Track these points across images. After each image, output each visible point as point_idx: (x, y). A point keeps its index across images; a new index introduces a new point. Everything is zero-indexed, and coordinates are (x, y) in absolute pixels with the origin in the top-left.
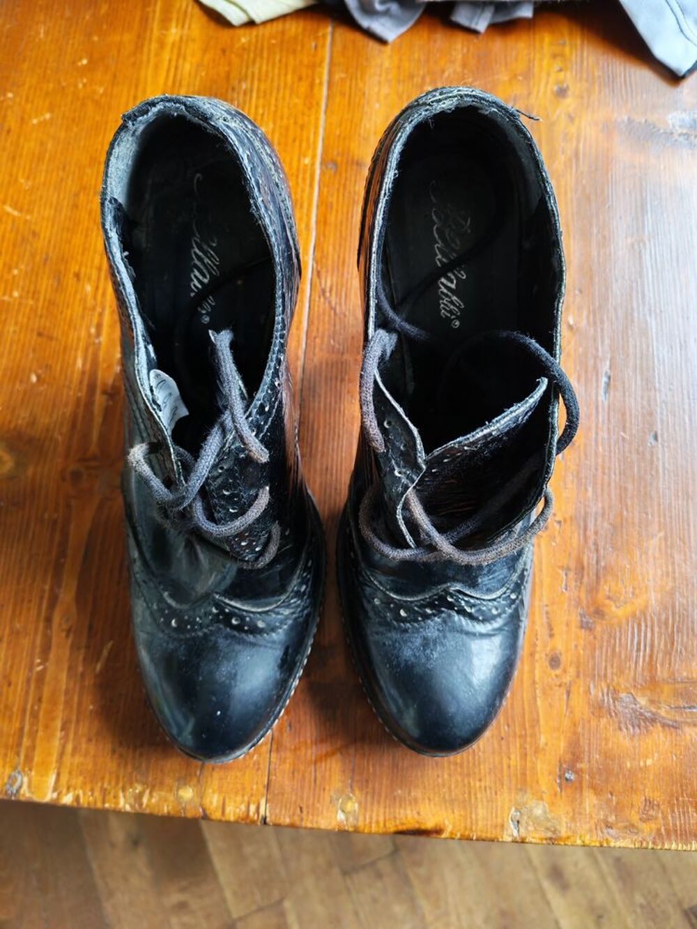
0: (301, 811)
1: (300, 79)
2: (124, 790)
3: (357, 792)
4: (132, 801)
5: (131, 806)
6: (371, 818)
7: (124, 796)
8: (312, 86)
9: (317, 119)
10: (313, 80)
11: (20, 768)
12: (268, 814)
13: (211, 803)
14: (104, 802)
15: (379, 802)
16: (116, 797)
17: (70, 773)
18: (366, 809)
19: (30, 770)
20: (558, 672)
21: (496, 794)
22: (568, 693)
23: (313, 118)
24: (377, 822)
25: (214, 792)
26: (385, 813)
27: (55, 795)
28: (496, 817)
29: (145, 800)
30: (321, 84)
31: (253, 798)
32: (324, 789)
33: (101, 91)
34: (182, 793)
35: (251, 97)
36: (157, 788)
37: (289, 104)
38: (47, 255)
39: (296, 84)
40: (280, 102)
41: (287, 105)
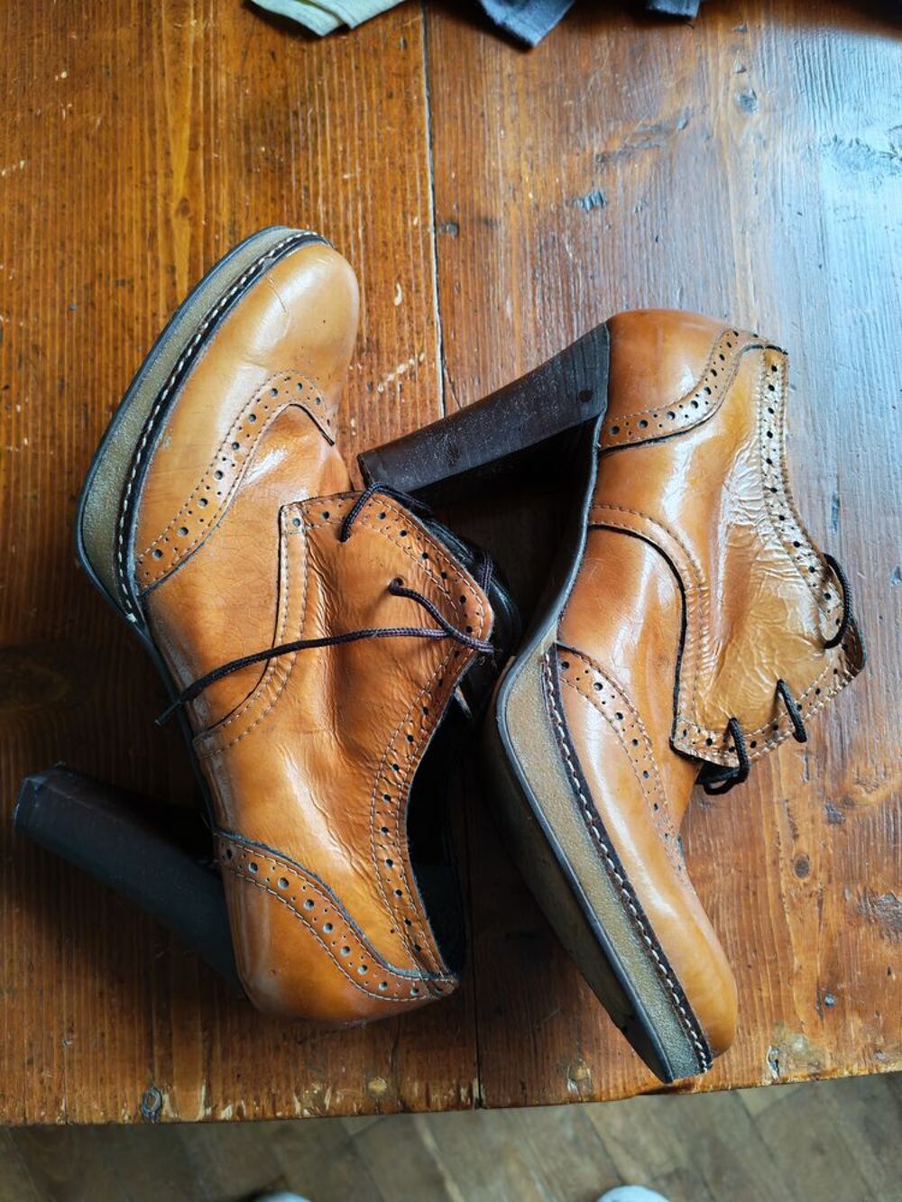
0: (523, 1088)
1: (390, 96)
2: (298, 1093)
3: (587, 1055)
4: (311, 1104)
5: (310, 1109)
6: (608, 1083)
7: (300, 1101)
8: (408, 107)
9: (422, 157)
10: (408, 94)
11: (156, 1084)
12: (483, 1096)
13: (411, 1093)
14: (275, 1113)
15: (615, 1064)
16: (290, 1102)
17: (224, 1080)
18: (600, 1073)
19: (171, 1085)
20: (807, 879)
21: (749, 1034)
22: (820, 903)
23: (415, 155)
24: (616, 1087)
25: (413, 1080)
26: (623, 1075)
27: (209, 1111)
28: (752, 1060)
29: (327, 1102)
30: (420, 102)
31: (463, 1081)
32: (548, 1058)
33: (98, 122)
34: (372, 1086)
35: (324, 126)
36: (340, 1085)
37: (379, 134)
38: (62, 380)
39: (384, 103)
40: (366, 132)
41: (376, 135)
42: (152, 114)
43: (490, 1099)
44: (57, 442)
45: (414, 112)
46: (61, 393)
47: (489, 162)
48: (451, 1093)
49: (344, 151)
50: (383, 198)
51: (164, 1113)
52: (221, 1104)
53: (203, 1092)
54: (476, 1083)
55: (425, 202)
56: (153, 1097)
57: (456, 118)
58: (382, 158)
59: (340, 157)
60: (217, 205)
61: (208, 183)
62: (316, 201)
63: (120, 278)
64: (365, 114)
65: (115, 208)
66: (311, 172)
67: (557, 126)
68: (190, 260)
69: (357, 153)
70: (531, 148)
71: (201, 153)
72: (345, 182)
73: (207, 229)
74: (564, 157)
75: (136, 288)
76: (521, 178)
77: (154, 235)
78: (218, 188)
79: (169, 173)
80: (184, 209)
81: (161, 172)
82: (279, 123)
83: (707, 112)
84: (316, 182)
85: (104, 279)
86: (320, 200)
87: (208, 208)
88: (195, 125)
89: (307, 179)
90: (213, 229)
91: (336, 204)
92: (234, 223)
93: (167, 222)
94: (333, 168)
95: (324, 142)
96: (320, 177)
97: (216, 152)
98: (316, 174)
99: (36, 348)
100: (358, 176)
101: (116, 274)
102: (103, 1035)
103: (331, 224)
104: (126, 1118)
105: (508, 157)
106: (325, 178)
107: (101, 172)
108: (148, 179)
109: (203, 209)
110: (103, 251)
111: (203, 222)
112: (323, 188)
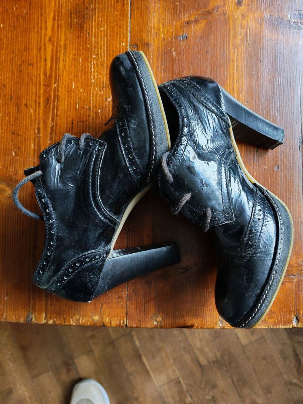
0: (140, 322)
1: (118, 2)
2: (72, 318)
3: (161, 314)
4: (76, 321)
5: (75, 323)
6: (167, 323)
7: (72, 320)
8: (123, 5)
9: (127, 22)
11: (31, 312)
12: (128, 324)
13: (106, 321)
14: (65, 323)
15: (169, 317)
16: (69, 320)
17: (51, 312)
18: (164, 320)
19: (35, 313)
21: (214, 312)
24: (169, 325)
25: (106, 317)
26: (172, 321)
27: (46, 321)
28: (214, 320)
29: (80, 321)
30: (127, 4)
31: (122, 318)
32: (148, 314)
33: (25, 11)
34: (94, 318)
35: (95, 12)
36: (84, 316)
37: (113, 15)
38: (11, 96)
39: (116, 4)
40: (109, 14)
41: (112, 15)
42: (42, 9)
43: (130, 325)
44: (9, 115)
45: (125, 7)
46: (11, 99)
47: (149, 24)
48: (118, 322)
49: (102, 21)
50: (113, 36)
51: (33, 320)
52: (49, 319)
53: (44, 315)
54: (125, 319)
55: (127, 38)
56: (30, 316)
57: (139, 9)
58: (113, 23)
59: (100, 23)
60: (60, 39)
61: (58, 31)
62: (91, 37)
63: (30, 63)
64: (109, 8)
65: (29, 40)
66: (90, 27)
67: (173, 11)
68: (51, 57)
69: (106, 21)
70: (163, 19)
71: (56, 21)
72: (101, 31)
73: (57, 47)
74: (175, 22)
75: (34, 66)
76: (159, 29)
77: (40, 48)
78: (61, 33)
79: (46, 29)
80: (50, 40)
81: (43, 28)
82: (81, 11)
83: (225, 6)
84: (92, 31)
85: (25, 63)
86: (93, 37)
87: (58, 40)
88: (55, 12)
89: (89, 30)
90: (59, 47)
91: (98, 38)
92: (65, 45)
93: (45, 44)
94: (98, 26)
95: (95, 18)
96: (93, 29)
97: (61, 21)
98: (92, 28)
99: (4, 85)
100: (106, 29)
101: (28, 61)
102: (16, 296)
103: (96, 45)
104: (22, 321)
105: (155, 22)
106: (95, 30)
107: (25, 28)
108: (39, 30)
109: (56, 41)
110: (25, 54)
111: (56, 44)
112: (94, 33)
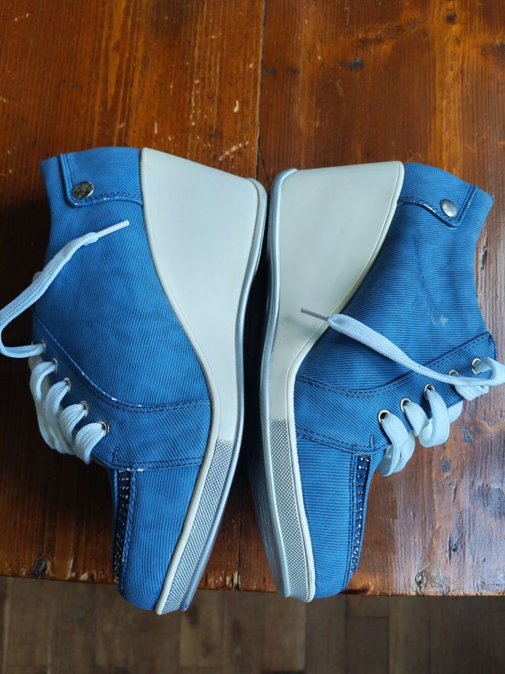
0: (264, 580)
9: (258, 30)
11: (44, 555)
12: (240, 583)
17: (85, 558)
19: (53, 557)
20: (448, 474)
22: (456, 489)
27: (74, 574)
31: (229, 572)
35: (203, 8)
40: (227, 14)
41: (232, 16)
43: (244, 585)
44: (28, 173)
45: (256, 5)
47: (297, 37)
48: (221, 578)
51: (47, 572)
52: (81, 571)
53: (71, 562)
54: (236, 574)
55: (257, 56)
57: (280, 10)
58: (235, 29)
59: (210, 26)
60: (136, 47)
61: (132, 33)
62: (194, 49)
63: (76, 83)
64: (228, 4)
65: (77, 44)
66: (193, 32)
67: (339, 20)
68: (117, 77)
69: (220, 25)
70: (322, 31)
71: (131, 16)
72: (212, 40)
73: (129, 60)
74: (341, 38)
75: (84, 90)
76: (314, 48)
77: (98, 60)
78: (138, 38)
79: (111, 27)
80: (117, 48)
81: (106, 26)
82: (177, 4)
83: (427, 22)
84: (195, 39)
85: (66, 83)
87: (131, 48)
89: (191, 36)
90: (132, 60)
91: (206, 52)
92: (145, 58)
93: (107, 53)
94: (206, 32)
95: (202, 17)
96: (198, 36)
97: (139, 17)
98: (195, 34)
100: (220, 38)
101: (74, 81)
103: (202, 63)
104: (24, 573)
105: (308, 35)
106: (201, 37)
108: (98, 29)
109: (128, 48)
110: (67, 67)
111: (127, 56)
112: (199, 43)
